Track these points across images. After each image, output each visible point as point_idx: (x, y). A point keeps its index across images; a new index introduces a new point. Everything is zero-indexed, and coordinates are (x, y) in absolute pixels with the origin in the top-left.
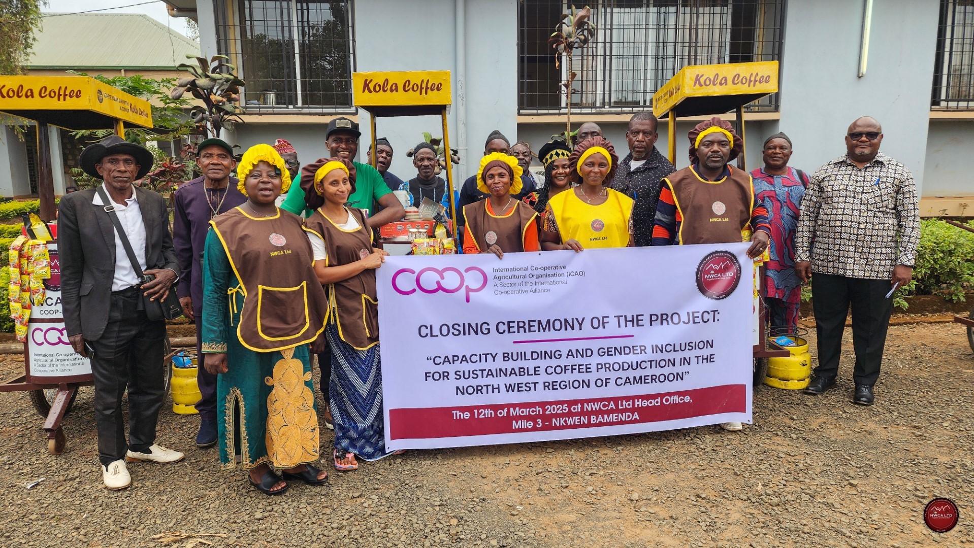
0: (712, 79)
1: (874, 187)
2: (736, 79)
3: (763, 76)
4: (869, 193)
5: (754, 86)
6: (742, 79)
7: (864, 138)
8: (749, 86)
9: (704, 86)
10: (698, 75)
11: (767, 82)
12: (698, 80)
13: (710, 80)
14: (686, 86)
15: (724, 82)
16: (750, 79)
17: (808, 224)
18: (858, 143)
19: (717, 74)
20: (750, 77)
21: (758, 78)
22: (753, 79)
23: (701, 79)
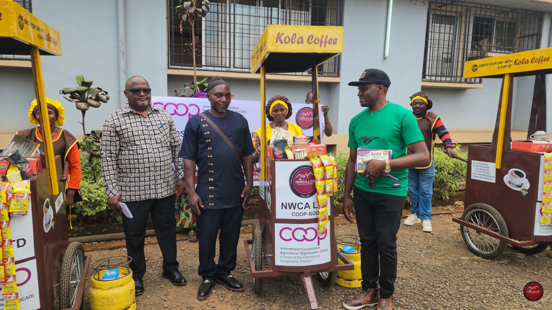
0: (291, 38)
1: (160, 129)
2: (311, 39)
3: (332, 39)
4: (159, 134)
5: (325, 46)
6: (315, 40)
7: (142, 94)
8: (321, 46)
9: (284, 43)
10: (279, 33)
11: (334, 43)
12: (279, 37)
13: (289, 38)
14: (269, 42)
15: (301, 41)
16: (321, 40)
17: (111, 164)
18: (138, 97)
19: (295, 34)
20: (322, 39)
21: (328, 40)
22: (323, 40)
23: (282, 37)
